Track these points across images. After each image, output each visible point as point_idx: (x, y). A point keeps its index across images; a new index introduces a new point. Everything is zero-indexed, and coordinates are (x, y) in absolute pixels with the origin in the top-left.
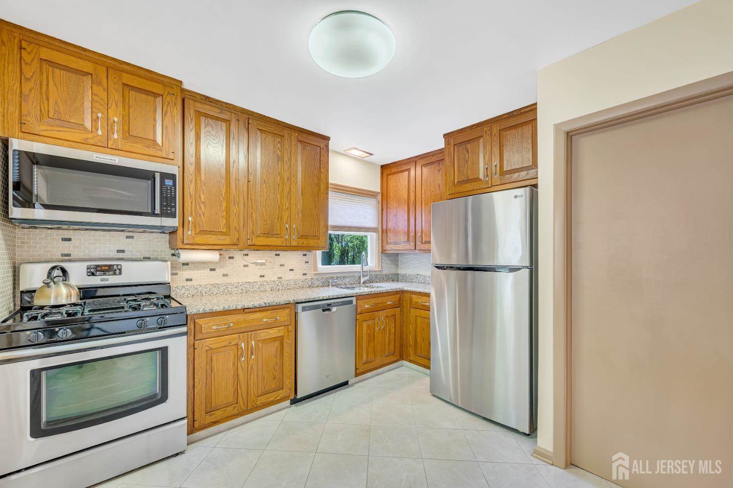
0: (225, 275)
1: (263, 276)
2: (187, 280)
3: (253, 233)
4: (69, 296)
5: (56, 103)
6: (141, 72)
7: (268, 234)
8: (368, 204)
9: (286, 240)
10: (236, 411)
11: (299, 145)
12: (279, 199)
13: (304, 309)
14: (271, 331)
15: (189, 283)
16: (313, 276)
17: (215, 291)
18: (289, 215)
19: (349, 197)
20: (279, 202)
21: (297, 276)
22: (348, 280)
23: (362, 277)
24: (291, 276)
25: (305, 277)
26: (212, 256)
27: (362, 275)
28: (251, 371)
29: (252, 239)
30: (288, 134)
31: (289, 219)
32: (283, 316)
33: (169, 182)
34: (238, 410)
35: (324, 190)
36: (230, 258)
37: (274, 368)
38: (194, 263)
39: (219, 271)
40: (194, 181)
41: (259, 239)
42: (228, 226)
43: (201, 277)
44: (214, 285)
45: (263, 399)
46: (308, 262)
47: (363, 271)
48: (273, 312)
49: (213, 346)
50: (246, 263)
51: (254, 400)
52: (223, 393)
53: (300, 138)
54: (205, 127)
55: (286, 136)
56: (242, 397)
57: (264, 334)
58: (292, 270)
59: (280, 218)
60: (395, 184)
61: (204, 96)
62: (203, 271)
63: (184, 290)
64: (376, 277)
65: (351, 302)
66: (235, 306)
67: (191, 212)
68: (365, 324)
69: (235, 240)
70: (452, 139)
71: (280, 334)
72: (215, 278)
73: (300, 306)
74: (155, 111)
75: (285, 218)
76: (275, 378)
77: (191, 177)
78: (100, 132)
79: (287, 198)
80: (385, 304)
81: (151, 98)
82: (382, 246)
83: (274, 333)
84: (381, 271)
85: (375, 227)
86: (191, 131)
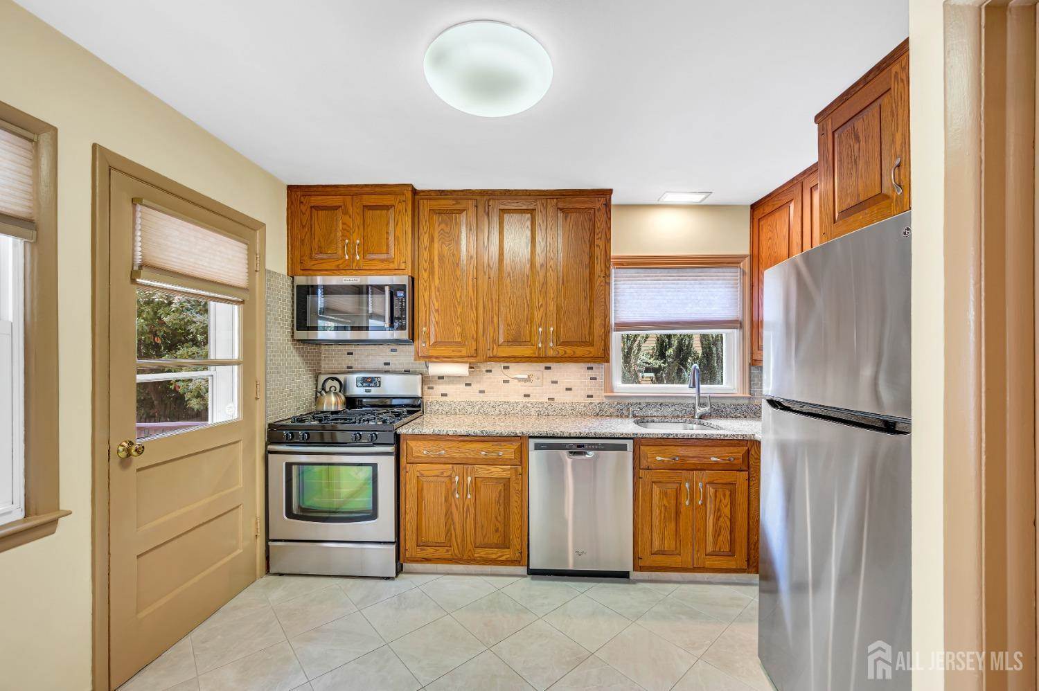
0: (482, 392)
1: (528, 396)
2: (443, 395)
3: (494, 341)
4: (337, 404)
5: (319, 241)
6: (377, 190)
7: (515, 341)
8: (718, 280)
9: (540, 348)
10: (448, 556)
11: (559, 215)
12: (528, 294)
13: (538, 447)
14: (493, 469)
15: (444, 398)
16: (605, 400)
17: (469, 409)
18: (544, 315)
19: (674, 273)
20: (528, 299)
21: (578, 397)
22: (670, 410)
23: (697, 407)
24: (568, 398)
25: (590, 400)
26: (461, 369)
27: (697, 404)
28: (466, 512)
29: (493, 349)
30: (543, 204)
31: (543, 321)
32: (508, 451)
33: (400, 294)
34: (452, 555)
35: (602, 271)
36: (487, 371)
37: (496, 518)
38: (449, 377)
39: (476, 387)
40: (428, 288)
41: (501, 348)
42: (462, 335)
43: (457, 393)
44: (468, 403)
45: (480, 553)
46: (595, 379)
47: (699, 397)
48: (496, 445)
49: (426, 473)
50: (506, 378)
51: (470, 550)
52: (434, 529)
53: (561, 205)
54: (439, 226)
55: (539, 207)
56: (456, 540)
57: (483, 471)
58: (570, 389)
59: (530, 320)
60: (770, 234)
61: (439, 190)
62: (458, 386)
63: (437, 406)
64: (736, 409)
65: (624, 448)
66: (445, 432)
67: (426, 323)
68: (656, 489)
69: (473, 351)
70: (830, 120)
71: (505, 475)
72: (471, 394)
73: (532, 442)
74: (388, 224)
75: (537, 319)
76: (497, 530)
77: (425, 285)
78: (347, 257)
79: (540, 291)
80: (706, 461)
81: (384, 212)
82: (752, 354)
83: (497, 471)
84: (749, 398)
85: (735, 318)
86: (425, 233)
